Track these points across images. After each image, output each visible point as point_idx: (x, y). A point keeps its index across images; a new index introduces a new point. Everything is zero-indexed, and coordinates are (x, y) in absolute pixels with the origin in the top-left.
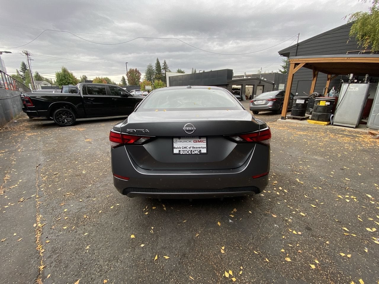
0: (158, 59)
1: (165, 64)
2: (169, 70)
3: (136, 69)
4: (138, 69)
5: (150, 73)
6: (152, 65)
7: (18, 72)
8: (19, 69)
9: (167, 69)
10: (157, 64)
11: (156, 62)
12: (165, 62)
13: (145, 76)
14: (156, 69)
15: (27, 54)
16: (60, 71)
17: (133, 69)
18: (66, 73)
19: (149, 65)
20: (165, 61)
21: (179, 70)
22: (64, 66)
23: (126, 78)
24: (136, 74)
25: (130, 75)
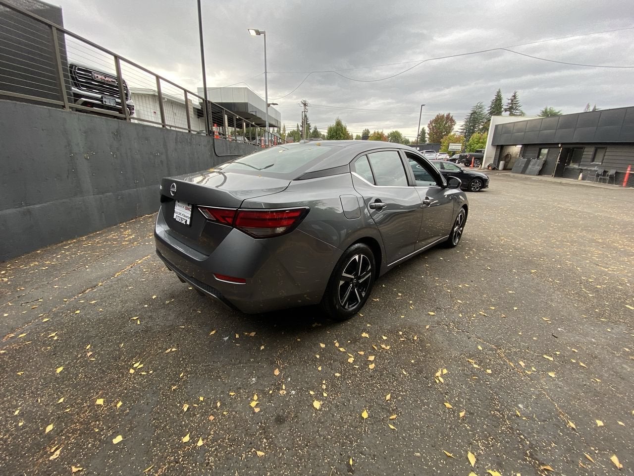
0: (499, 92)
1: (512, 101)
2: (522, 113)
3: (449, 114)
4: (451, 115)
5: (475, 120)
6: (483, 104)
7: (298, 127)
8: (300, 124)
9: (517, 109)
10: (495, 102)
11: (494, 97)
12: (514, 96)
13: (462, 126)
14: (491, 112)
15: (305, 105)
16: (333, 124)
17: (443, 115)
18: (339, 127)
19: (477, 106)
20: (515, 93)
21: (548, 110)
22: (340, 118)
23: (427, 130)
24: (446, 123)
25: (435, 126)
